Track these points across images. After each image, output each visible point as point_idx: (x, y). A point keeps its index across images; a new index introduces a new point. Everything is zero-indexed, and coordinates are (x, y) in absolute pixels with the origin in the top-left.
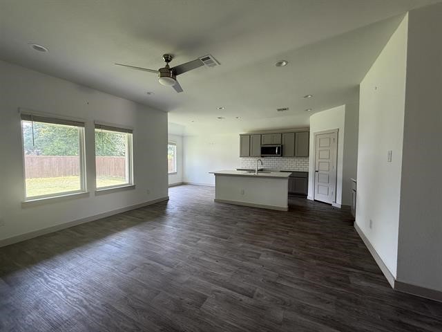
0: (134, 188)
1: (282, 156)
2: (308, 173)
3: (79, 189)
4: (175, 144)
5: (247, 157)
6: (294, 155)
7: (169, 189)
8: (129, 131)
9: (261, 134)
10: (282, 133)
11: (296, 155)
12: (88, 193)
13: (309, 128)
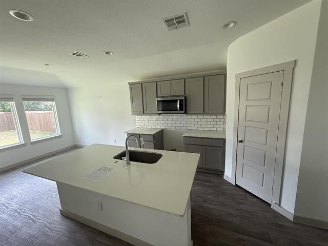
1: (185, 113)
2: (224, 140)
4: (53, 100)
5: (139, 114)
6: (204, 112)
9: (157, 82)
10: (185, 78)
11: (206, 111)
13: (225, 68)
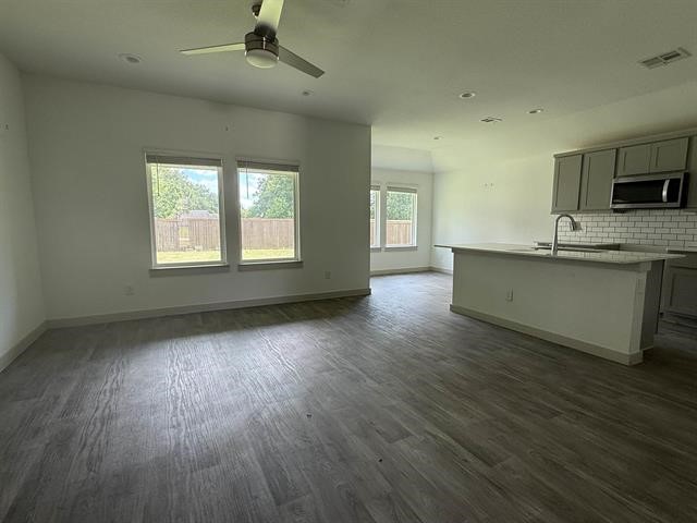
0: (301, 267)
1: (684, 206)
3: (219, 259)
4: (415, 191)
7: (372, 280)
8: (294, 168)
9: (617, 149)
10: (693, 135)
12: (228, 266)
